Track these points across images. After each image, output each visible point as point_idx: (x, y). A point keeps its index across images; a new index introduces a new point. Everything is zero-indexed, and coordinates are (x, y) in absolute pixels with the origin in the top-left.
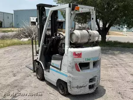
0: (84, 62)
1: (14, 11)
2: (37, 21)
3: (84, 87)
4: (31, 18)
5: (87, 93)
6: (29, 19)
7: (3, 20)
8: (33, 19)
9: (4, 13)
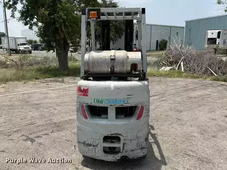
0: (92, 105)
1: (187, 22)
2: (219, 37)
3: (94, 146)
4: (209, 31)
5: (98, 158)
6: (206, 34)
7: (170, 38)
8: (212, 34)
9: (171, 27)
